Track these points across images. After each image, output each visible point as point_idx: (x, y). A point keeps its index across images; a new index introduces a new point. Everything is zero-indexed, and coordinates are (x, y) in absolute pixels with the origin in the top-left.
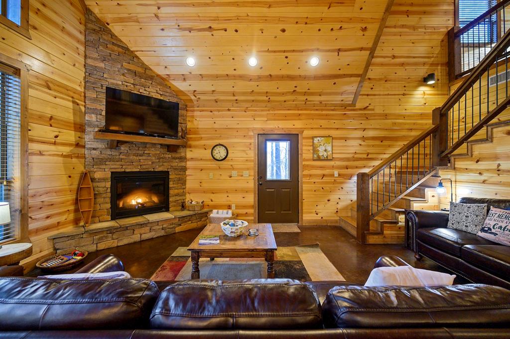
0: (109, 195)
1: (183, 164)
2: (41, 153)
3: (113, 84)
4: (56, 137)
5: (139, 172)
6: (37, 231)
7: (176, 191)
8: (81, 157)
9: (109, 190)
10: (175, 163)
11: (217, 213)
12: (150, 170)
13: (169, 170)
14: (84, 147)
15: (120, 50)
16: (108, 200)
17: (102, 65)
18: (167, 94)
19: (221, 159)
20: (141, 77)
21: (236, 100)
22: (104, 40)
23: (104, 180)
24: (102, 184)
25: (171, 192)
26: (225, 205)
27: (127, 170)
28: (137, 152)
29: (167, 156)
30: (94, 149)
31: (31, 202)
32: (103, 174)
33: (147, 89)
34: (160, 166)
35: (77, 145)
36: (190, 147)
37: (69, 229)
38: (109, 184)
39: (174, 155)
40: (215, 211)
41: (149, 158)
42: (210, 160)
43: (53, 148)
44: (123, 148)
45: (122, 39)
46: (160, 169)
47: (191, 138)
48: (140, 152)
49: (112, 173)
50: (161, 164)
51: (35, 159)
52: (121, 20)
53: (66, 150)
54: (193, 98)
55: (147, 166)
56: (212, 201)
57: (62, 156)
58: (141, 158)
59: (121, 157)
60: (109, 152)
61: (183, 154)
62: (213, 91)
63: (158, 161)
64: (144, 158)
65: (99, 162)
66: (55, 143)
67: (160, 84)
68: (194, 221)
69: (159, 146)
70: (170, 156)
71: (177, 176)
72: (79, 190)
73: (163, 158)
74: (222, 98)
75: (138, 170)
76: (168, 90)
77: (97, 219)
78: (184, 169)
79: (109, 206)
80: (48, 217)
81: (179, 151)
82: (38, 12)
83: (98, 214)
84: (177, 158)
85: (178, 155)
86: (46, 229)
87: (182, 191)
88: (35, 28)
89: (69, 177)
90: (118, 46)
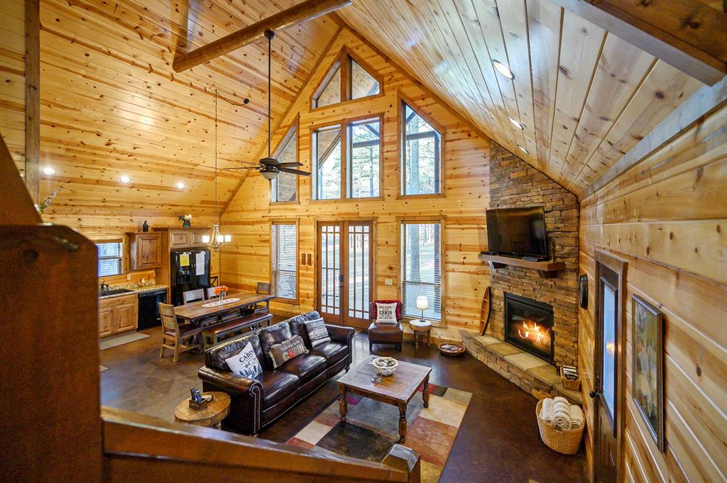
0: (503, 315)
2: (453, 271)
4: (465, 258)
5: (522, 297)
6: (452, 323)
7: (563, 341)
8: (486, 274)
9: (503, 310)
10: (560, 296)
12: (532, 298)
13: (552, 304)
15: (508, 162)
16: (502, 320)
17: (497, 186)
18: (548, 192)
20: (523, 183)
22: (499, 160)
23: (499, 298)
24: (498, 302)
25: (557, 338)
27: (514, 293)
29: (549, 283)
32: (498, 292)
33: (529, 194)
34: (542, 296)
36: (580, 272)
38: (503, 304)
39: (558, 282)
41: (530, 282)
43: (461, 266)
46: (542, 300)
47: (580, 256)
49: (504, 293)
50: (543, 293)
51: (451, 274)
53: (473, 268)
55: (529, 293)
57: (469, 272)
58: (523, 280)
63: (539, 287)
64: (526, 281)
65: (496, 280)
66: (463, 263)
67: (541, 181)
70: (552, 283)
71: (564, 318)
72: (484, 302)
73: (544, 284)
75: (521, 295)
77: (496, 334)
79: (503, 325)
80: (459, 316)
81: (565, 277)
82: (451, 177)
83: (495, 330)
84: (561, 288)
85: (563, 284)
86: (457, 324)
87: (572, 345)
88: (450, 189)
89: (476, 290)
90: (507, 159)
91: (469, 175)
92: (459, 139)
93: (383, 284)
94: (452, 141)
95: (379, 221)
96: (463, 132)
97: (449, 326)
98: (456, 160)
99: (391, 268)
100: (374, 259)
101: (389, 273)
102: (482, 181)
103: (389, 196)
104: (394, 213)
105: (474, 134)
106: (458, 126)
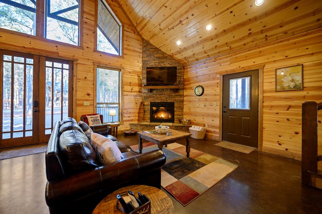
0: (149, 112)
1: (182, 99)
2: (127, 95)
3: (151, 65)
4: (132, 89)
5: (160, 102)
6: (126, 121)
7: (178, 113)
8: (141, 96)
9: (149, 110)
10: (177, 99)
11: (194, 127)
12: (165, 101)
13: (174, 102)
14: (142, 92)
15: (154, 50)
16: (149, 114)
17: (147, 59)
18: (173, 63)
19: (200, 94)
20: (161, 59)
21: (208, 55)
22: (148, 48)
23: (147, 105)
24: (147, 107)
25: (175, 113)
26: (202, 124)
27: (156, 102)
28: (160, 93)
29: (173, 94)
30: (145, 93)
31: (124, 111)
32: (147, 103)
33: (164, 63)
34: (169, 100)
35: (139, 92)
36: (185, 89)
37: (136, 122)
38: (149, 107)
39: (177, 94)
40: (193, 126)
41: (165, 96)
42: (194, 96)
44: (154, 92)
45: (154, 45)
47: (186, 84)
48: (161, 93)
49: (150, 102)
50: (170, 99)
51: (125, 97)
52: (152, 37)
53: (136, 94)
54: (186, 61)
55: (164, 100)
56: (195, 120)
57: (134, 96)
58: (161, 96)
59: (154, 96)
60: (149, 94)
61: (181, 93)
62: (194, 54)
63: (168, 97)
64: (162, 96)
65: (146, 98)
66: (131, 92)
67: (170, 59)
68: (183, 130)
69: (169, 90)
70: (174, 94)
71: (178, 105)
72: (140, 108)
73: (171, 96)
74: (200, 57)
75: (160, 101)
76: (174, 61)
77: (145, 121)
78: (183, 101)
79: (149, 116)
80: (129, 117)
81: (179, 92)
82: (126, 49)
83: (146, 119)
84: (178, 96)
85: (179, 94)
86: (129, 121)
87: (181, 113)
88: (126, 54)
89: (136, 103)
90: (153, 48)
91: (134, 51)
92: (130, 32)
93: (82, 105)
94: (127, 31)
95: (79, 62)
96: (132, 29)
97: (124, 123)
98: (129, 41)
99: (88, 95)
100: (74, 88)
101: (87, 97)
102: (139, 55)
103: (88, 47)
104: (91, 60)
105: (136, 33)
106: (130, 26)
